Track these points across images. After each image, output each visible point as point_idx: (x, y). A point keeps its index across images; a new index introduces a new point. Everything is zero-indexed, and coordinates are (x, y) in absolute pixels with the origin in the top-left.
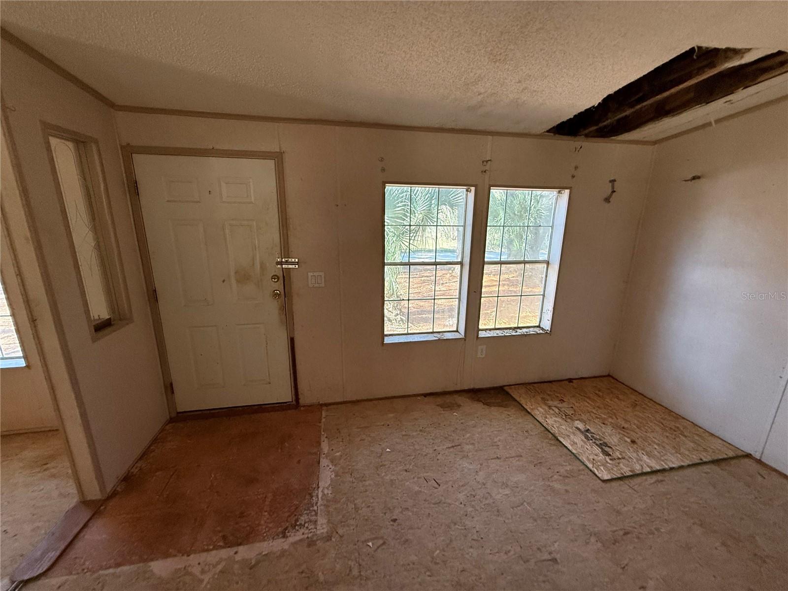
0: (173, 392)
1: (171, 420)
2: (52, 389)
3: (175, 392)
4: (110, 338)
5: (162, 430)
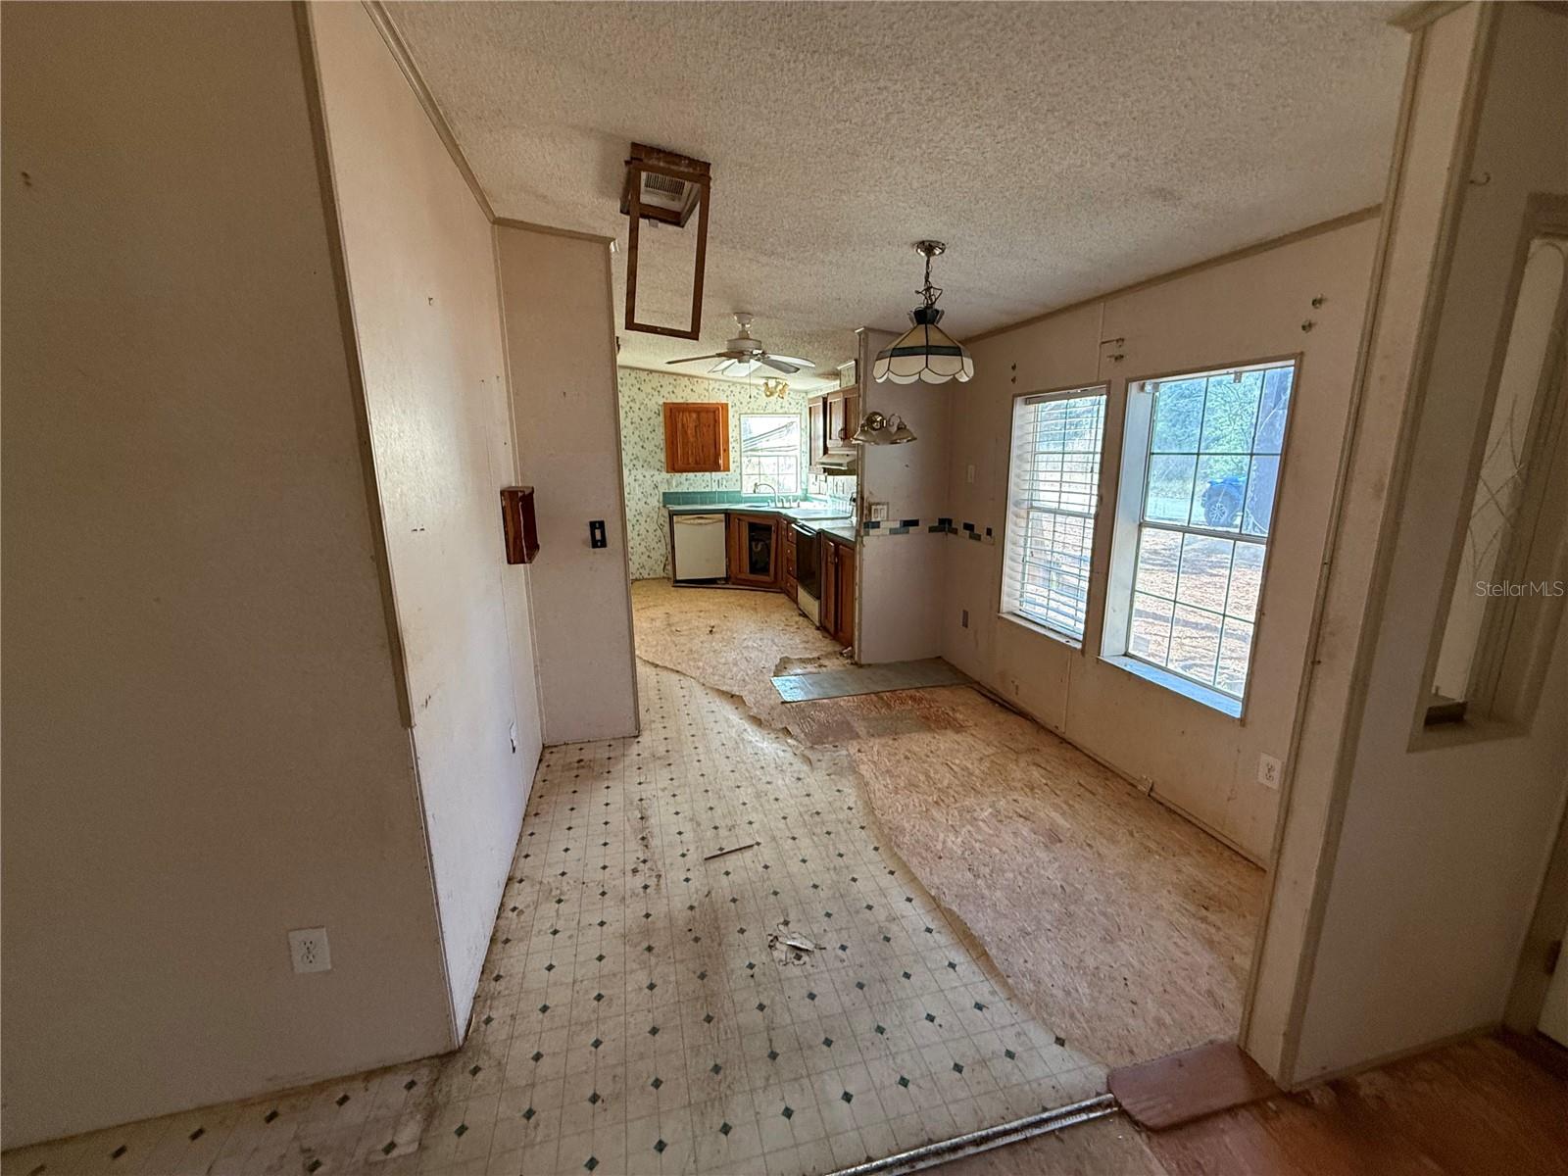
0: (1550, 970)
1: (1504, 1034)
2: (1287, 809)
3: (1557, 970)
4: (1455, 756)
5: (1466, 1040)
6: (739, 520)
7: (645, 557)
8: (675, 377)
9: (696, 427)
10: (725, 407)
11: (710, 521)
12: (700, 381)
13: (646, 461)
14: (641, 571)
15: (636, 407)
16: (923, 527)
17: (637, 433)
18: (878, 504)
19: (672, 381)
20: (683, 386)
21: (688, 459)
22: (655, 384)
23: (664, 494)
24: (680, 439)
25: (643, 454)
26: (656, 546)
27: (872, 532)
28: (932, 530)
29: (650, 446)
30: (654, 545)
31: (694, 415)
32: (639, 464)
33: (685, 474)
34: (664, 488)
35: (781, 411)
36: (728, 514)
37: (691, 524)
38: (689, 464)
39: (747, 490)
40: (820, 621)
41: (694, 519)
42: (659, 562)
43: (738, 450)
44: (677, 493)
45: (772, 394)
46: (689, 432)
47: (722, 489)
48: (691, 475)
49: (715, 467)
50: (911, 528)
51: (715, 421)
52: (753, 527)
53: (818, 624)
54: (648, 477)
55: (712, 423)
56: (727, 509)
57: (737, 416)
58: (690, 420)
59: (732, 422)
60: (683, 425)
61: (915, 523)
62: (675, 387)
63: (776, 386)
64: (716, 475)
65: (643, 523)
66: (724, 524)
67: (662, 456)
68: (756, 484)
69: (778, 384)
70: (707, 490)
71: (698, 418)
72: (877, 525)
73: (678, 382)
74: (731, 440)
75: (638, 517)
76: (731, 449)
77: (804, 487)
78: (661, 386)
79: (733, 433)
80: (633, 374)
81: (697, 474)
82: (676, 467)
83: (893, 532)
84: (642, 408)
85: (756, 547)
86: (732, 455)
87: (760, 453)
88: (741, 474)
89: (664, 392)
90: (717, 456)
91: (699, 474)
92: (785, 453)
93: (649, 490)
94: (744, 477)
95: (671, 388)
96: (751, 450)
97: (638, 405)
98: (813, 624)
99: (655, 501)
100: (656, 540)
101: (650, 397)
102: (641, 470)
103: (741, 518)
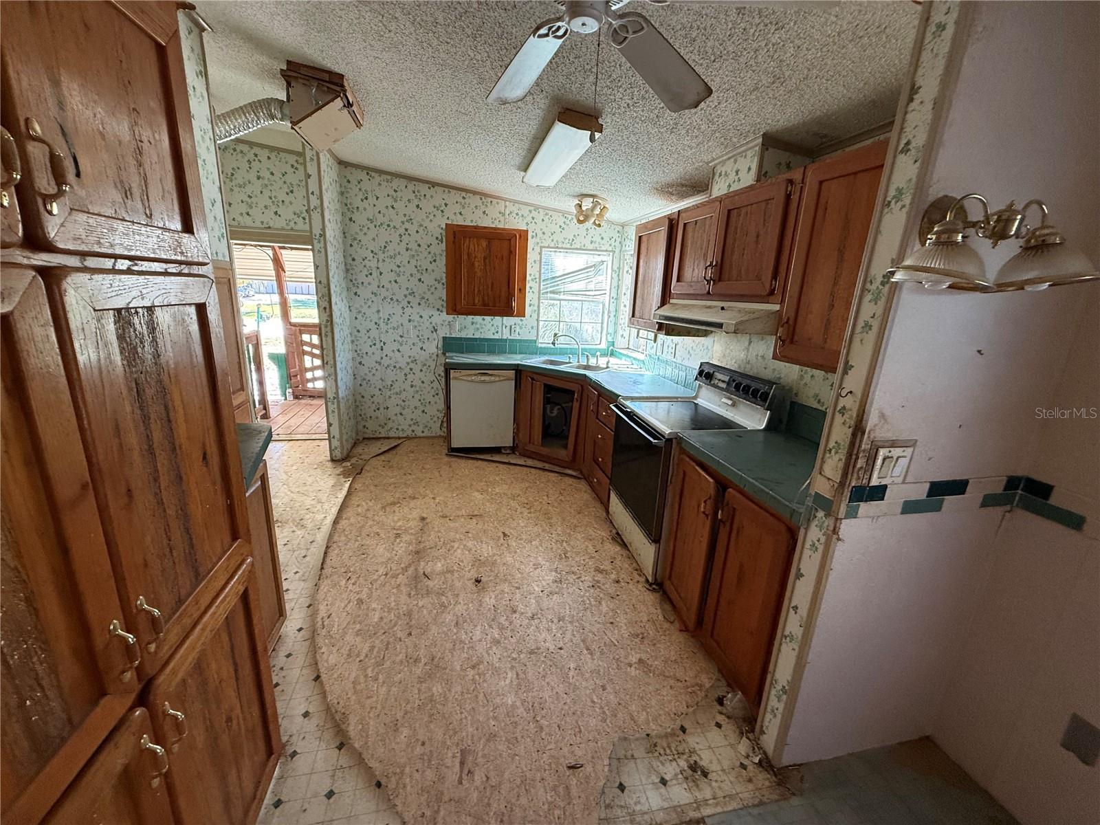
6: (532, 379)
7: (419, 412)
8: (464, 194)
9: (485, 258)
10: (524, 235)
11: (497, 379)
12: (495, 201)
13: (423, 298)
14: (414, 427)
15: (413, 228)
16: (973, 495)
17: (413, 262)
18: (893, 444)
19: (461, 200)
20: (473, 206)
21: (474, 300)
22: (438, 201)
23: (444, 338)
24: (464, 271)
25: (421, 289)
26: (433, 400)
27: (864, 508)
28: (989, 501)
29: (429, 279)
30: (429, 398)
31: (484, 244)
32: (414, 302)
33: (470, 317)
34: (444, 332)
35: (591, 247)
36: (520, 372)
37: (472, 381)
38: (474, 305)
39: (545, 340)
40: (655, 574)
41: (475, 375)
42: (435, 419)
43: (536, 291)
44: (461, 338)
45: (587, 218)
46: (477, 264)
47: (515, 336)
48: (478, 319)
49: (507, 311)
50: (949, 500)
51: (511, 252)
52: (548, 389)
53: (650, 579)
54: (426, 317)
55: (505, 253)
56: (518, 365)
57: (537, 249)
58: (478, 249)
59: (532, 256)
60: (468, 254)
61: (957, 487)
62: (464, 207)
63: (593, 209)
64: (508, 321)
65: (417, 372)
66: (514, 382)
67: (443, 293)
68: (555, 335)
69: (595, 204)
70: (496, 336)
71: (489, 246)
72: (878, 493)
73: (467, 201)
74: (528, 278)
75: (412, 365)
76: (528, 289)
77: (610, 339)
78: (446, 205)
79: (531, 270)
80: (411, 186)
81: (485, 317)
82: (458, 307)
83: (910, 507)
84: (421, 230)
85: (552, 410)
86: (529, 296)
87: (562, 297)
88: (538, 320)
89: (449, 212)
90: (510, 296)
91: (488, 318)
92: (591, 299)
93: (427, 334)
94: (541, 323)
95: (458, 208)
96: (552, 292)
97: (415, 227)
98: (639, 570)
99: (433, 347)
100: (433, 392)
101: (431, 217)
102: (417, 309)
103: (535, 377)
